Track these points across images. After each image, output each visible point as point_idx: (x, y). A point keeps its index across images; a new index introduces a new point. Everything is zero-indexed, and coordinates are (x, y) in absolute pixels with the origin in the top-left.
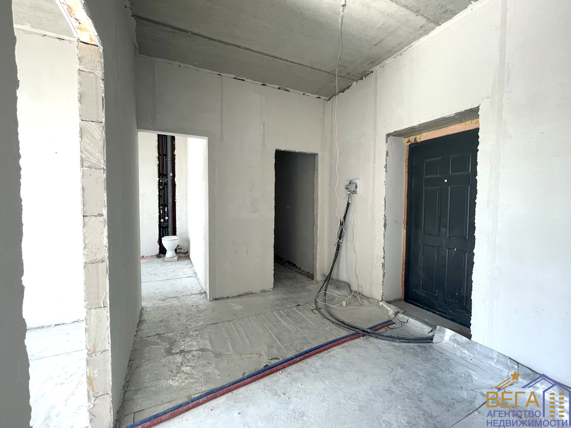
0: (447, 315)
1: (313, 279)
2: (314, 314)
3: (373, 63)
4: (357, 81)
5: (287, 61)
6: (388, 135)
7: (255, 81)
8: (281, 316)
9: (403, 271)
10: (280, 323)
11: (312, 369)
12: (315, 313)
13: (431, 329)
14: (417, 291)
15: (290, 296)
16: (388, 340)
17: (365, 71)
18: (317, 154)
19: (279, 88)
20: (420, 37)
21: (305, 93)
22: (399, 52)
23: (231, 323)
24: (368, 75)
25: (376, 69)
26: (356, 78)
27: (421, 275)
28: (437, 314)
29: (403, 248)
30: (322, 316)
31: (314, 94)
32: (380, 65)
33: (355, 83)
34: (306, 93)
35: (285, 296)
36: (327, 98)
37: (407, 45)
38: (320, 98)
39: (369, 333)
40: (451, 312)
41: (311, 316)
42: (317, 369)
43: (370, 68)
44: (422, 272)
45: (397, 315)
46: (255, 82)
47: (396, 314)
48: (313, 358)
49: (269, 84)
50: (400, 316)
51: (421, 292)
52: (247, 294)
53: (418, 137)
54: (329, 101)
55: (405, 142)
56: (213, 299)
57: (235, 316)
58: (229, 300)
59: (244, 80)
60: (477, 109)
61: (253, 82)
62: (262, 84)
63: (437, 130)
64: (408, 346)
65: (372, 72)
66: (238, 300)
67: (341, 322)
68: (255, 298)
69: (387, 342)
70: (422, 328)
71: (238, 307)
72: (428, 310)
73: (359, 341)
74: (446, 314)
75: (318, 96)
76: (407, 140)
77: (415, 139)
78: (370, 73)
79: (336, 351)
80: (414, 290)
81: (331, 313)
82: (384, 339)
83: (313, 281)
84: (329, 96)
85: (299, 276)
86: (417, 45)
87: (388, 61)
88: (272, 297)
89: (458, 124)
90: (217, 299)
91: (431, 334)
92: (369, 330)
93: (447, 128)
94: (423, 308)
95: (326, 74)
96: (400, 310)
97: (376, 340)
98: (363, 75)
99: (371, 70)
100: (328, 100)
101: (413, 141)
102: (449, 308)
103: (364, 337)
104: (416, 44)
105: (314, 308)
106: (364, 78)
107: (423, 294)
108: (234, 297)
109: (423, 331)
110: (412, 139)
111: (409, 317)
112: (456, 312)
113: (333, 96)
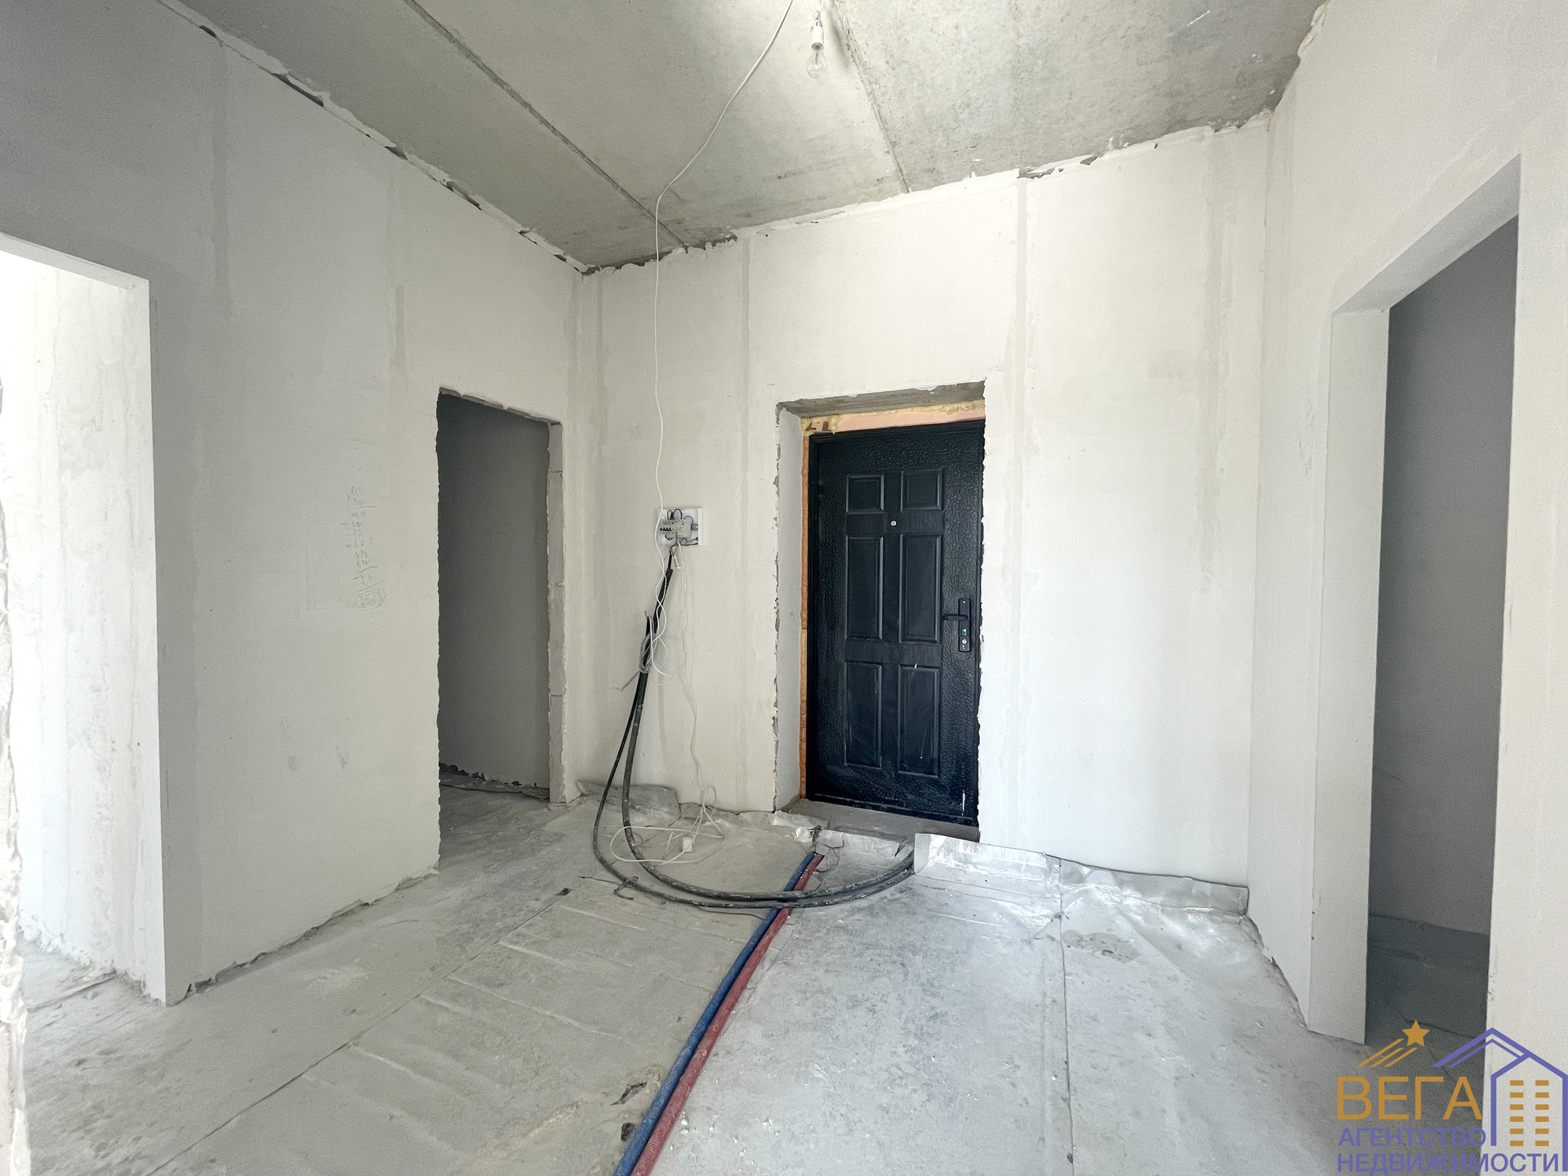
0: (903, 806)
1: (548, 799)
2: (629, 902)
3: (749, 215)
4: (686, 248)
5: (532, 110)
6: (781, 406)
7: (365, 124)
8: (537, 944)
9: (801, 728)
10: (555, 968)
11: (755, 1059)
12: (632, 899)
13: (898, 844)
14: (836, 769)
15: (513, 870)
16: (844, 900)
17: (720, 230)
18: (559, 423)
19: (450, 187)
20: (865, 200)
21: (527, 229)
22: (812, 214)
23: (361, 1050)
24: (723, 240)
25: (748, 233)
26: (691, 238)
27: (846, 730)
28: (883, 810)
29: (802, 674)
30: (656, 899)
31: (553, 241)
32: (761, 228)
33: (682, 250)
34: (531, 230)
35: (498, 878)
36: (584, 268)
37: (835, 206)
38: (564, 260)
39: (794, 899)
40: (910, 797)
41: (626, 909)
42: (765, 1052)
43: (735, 227)
44: (845, 725)
45: (818, 836)
46: (367, 130)
47: (815, 833)
48: (731, 1029)
49: (420, 157)
50: (828, 835)
51: (846, 771)
52: (344, 915)
53: (833, 420)
54: (586, 278)
55: (802, 430)
56: (189, 990)
57: (353, 1016)
58: (276, 966)
59: (321, 104)
60: (980, 387)
61: (360, 125)
62: (393, 145)
63: (875, 413)
64: (882, 898)
65: (735, 238)
66: (317, 948)
67: (718, 897)
68: (391, 920)
69: (846, 906)
70: (878, 850)
71: (342, 978)
72: (863, 806)
73: (789, 930)
74: (901, 804)
75: (560, 252)
76: (806, 423)
77: (826, 425)
78: (729, 240)
79: (765, 977)
80: (830, 768)
81: (676, 881)
82: (837, 903)
83: (553, 807)
84: (591, 263)
85: (494, 802)
86: (851, 213)
87: (781, 226)
88: (456, 895)
89: (919, 408)
90: (206, 984)
91: (902, 856)
92: (789, 894)
93: (894, 411)
94: (851, 804)
95: (623, 198)
96: (819, 823)
97: (821, 912)
98: (712, 238)
99: (735, 232)
100: (587, 273)
101: (819, 430)
102: (907, 789)
103: (794, 915)
104: (853, 211)
105: (618, 886)
106: (708, 246)
107: (850, 773)
108: (291, 945)
109: (883, 855)
110: (818, 424)
111: (845, 832)
112: (921, 795)
113: (603, 267)
